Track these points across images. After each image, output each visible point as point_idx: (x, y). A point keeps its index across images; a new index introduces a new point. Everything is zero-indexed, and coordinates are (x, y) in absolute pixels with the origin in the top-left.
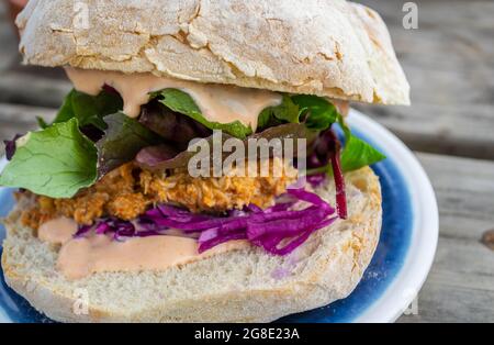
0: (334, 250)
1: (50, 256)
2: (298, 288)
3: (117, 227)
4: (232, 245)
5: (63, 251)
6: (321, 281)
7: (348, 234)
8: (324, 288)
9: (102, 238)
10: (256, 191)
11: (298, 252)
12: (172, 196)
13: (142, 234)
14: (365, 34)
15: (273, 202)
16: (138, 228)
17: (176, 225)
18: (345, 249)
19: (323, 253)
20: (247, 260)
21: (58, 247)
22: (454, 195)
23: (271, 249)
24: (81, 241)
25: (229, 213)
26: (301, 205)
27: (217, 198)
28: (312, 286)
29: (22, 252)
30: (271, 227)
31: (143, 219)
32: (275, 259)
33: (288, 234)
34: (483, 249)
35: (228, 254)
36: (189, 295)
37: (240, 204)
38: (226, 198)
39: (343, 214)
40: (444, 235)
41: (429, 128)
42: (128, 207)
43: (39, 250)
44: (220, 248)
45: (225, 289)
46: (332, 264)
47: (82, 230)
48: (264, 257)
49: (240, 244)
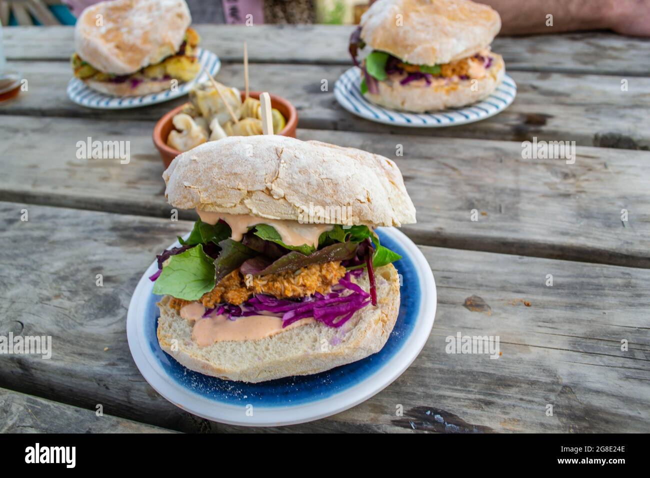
0: (370, 323)
1: (188, 329)
2: (347, 351)
3: (230, 310)
4: (304, 321)
5: (196, 325)
6: (362, 345)
7: (379, 311)
8: (363, 349)
9: (221, 317)
10: (319, 284)
11: (347, 325)
12: (265, 289)
13: (247, 314)
14: (386, 180)
15: (330, 290)
16: (244, 309)
17: (268, 308)
18: (376, 322)
19: (362, 326)
20: (314, 332)
21: (193, 323)
22: (447, 274)
23: (329, 324)
24: (208, 320)
25: (302, 299)
26: (348, 292)
27: (294, 290)
28: (356, 349)
29: (170, 326)
30: (329, 310)
31: (247, 304)
32: (332, 330)
33: (340, 313)
34: (465, 311)
35: (302, 327)
36: (277, 358)
37: (309, 293)
38: (300, 290)
39: (374, 302)
40: (440, 302)
41: (430, 227)
42: (237, 297)
43: (181, 325)
44: (296, 324)
45: (300, 353)
46: (369, 334)
47: (208, 312)
48: (325, 329)
49: (309, 320)
